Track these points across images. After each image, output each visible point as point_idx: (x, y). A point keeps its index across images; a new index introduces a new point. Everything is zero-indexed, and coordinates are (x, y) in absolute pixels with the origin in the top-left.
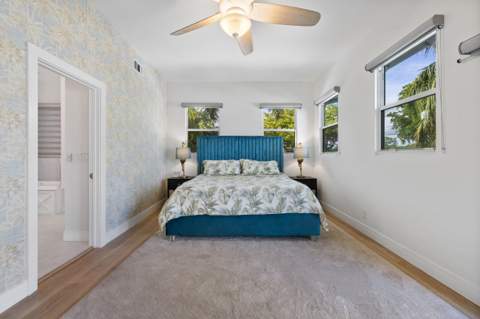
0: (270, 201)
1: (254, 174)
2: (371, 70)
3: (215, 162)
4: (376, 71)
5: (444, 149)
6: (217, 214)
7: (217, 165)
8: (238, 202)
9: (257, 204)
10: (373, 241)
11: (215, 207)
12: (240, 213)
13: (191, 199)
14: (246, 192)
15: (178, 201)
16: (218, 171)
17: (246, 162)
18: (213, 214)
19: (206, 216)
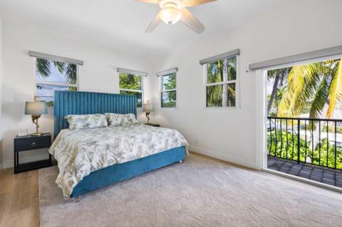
0: (160, 143)
1: (121, 125)
2: (202, 64)
3: (83, 116)
4: (204, 65)
5: (240, 107)
6: (126, 161)
7: (86, 119)
8: (140, 148)
9: (153, 146)
10: (205, 156)
11: (123, 155)
12: (142, 156)
13: (99, 153)
14: (144, 139)
15: (86, 157)
16: (88, 125)
17: (112, 116)
18: (123, 162)
19: (117, 165)
